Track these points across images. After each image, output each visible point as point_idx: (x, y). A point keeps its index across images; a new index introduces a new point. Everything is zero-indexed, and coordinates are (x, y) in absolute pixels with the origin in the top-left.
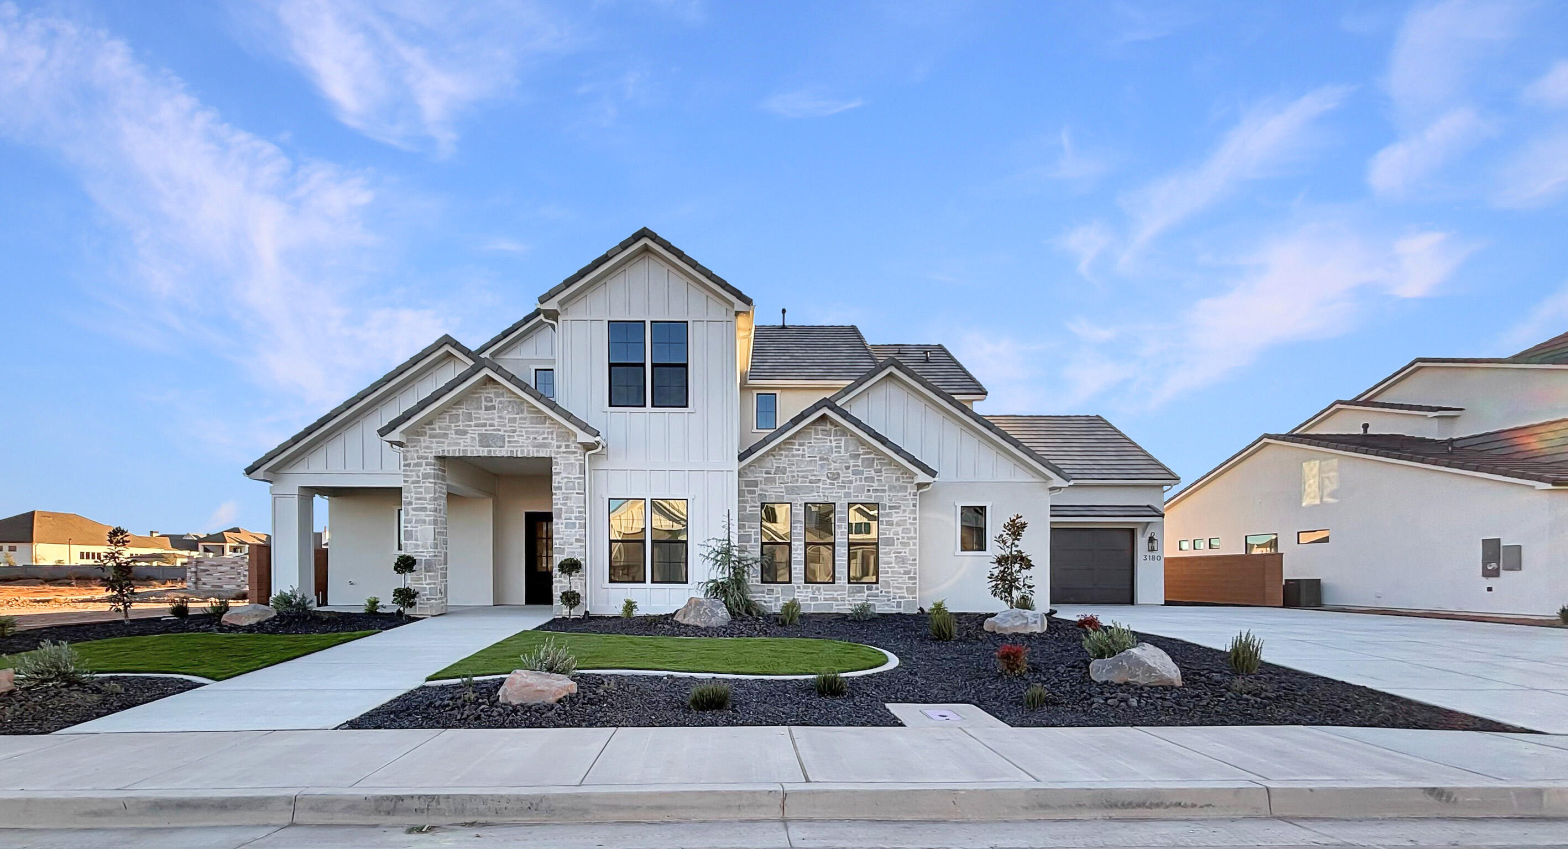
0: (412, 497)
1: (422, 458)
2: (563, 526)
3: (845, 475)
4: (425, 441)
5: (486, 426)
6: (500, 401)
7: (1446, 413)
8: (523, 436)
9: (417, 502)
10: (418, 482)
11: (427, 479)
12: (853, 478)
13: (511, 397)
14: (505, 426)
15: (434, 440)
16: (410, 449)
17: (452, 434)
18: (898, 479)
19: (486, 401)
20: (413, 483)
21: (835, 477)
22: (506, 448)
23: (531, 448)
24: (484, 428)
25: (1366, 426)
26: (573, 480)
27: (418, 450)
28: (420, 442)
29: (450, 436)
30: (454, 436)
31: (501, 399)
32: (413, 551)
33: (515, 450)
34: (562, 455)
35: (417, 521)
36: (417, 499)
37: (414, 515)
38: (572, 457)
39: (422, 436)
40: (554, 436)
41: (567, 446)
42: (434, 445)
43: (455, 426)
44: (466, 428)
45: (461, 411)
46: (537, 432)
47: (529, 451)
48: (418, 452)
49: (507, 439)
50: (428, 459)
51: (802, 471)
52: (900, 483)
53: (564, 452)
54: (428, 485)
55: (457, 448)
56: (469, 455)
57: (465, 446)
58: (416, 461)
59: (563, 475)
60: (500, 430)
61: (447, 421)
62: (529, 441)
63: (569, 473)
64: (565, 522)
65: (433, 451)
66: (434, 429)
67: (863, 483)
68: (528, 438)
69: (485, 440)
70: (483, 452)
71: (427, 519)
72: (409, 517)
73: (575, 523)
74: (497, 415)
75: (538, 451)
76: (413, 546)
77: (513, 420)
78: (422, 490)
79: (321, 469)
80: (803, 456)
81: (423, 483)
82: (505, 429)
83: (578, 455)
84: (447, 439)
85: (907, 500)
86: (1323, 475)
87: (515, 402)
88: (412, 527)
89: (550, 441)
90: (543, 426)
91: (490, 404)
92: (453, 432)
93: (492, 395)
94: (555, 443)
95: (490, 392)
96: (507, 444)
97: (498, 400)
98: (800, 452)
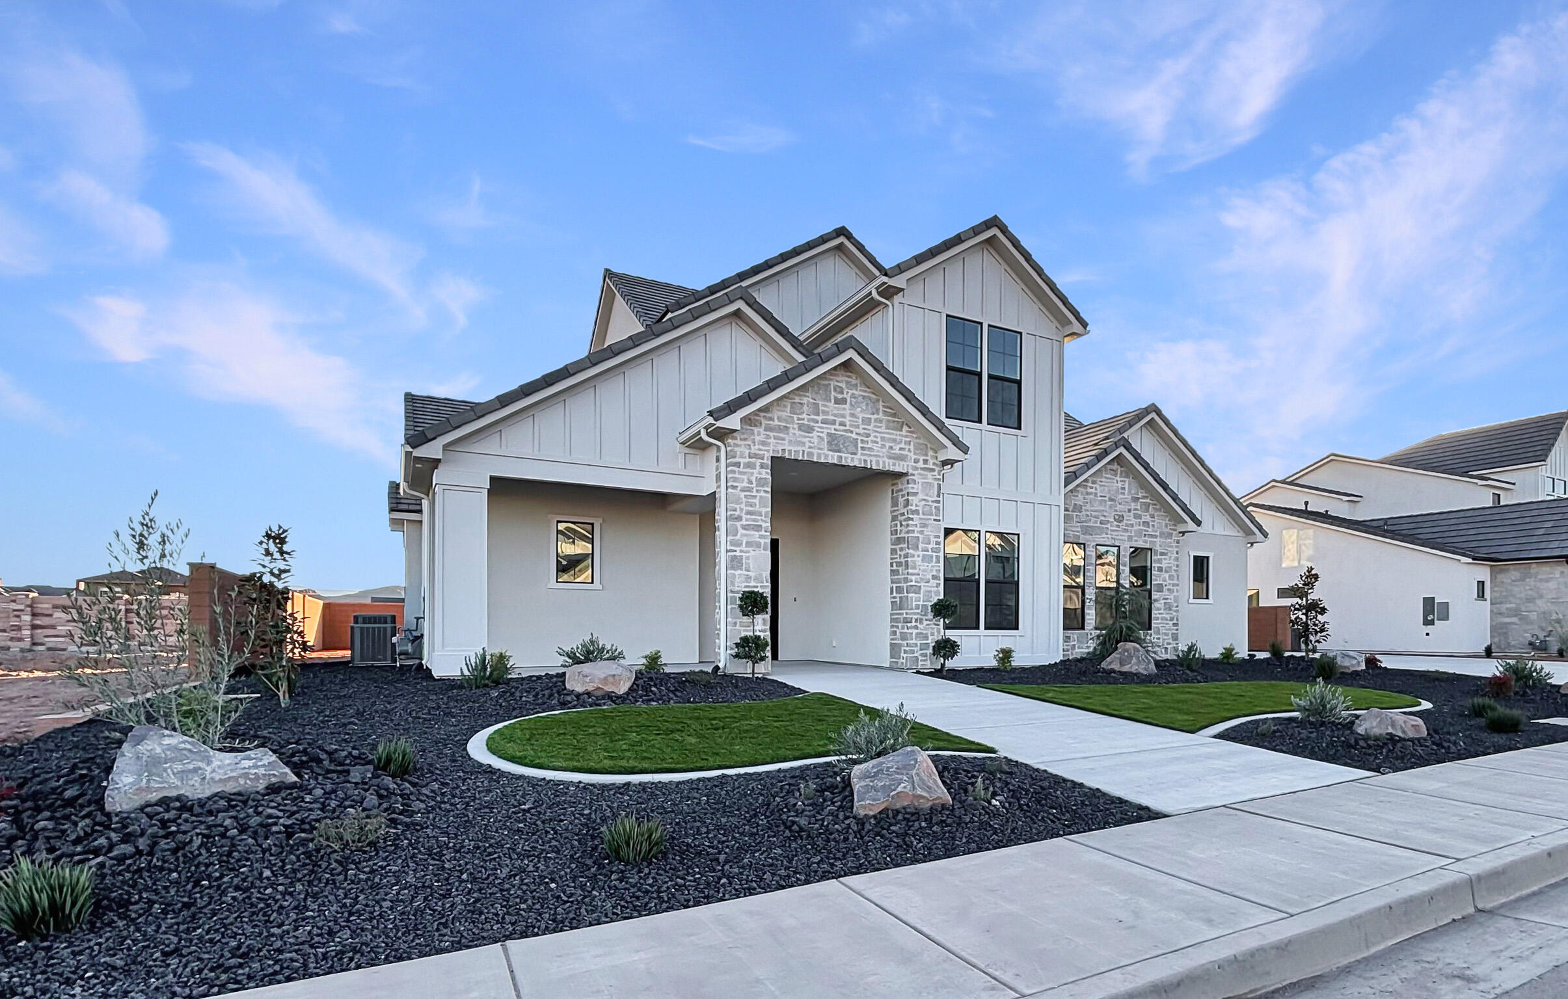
0: (741, 510)
1: (756, 456)
2: (920, 559)
3: (1130, 518)
4: (759, 434)
5: (835, 424)
6: (853, 394)
7: (1354, 498)
8: (877, 443)
9: (749, 516)
10: (750, 489)
11: (763, 486)
12: (1134, 521)
13: (865, 391)
14: (858, 427)
15: (771, 434)
16: (738, 442)
17: (793, 428)
18: (1166, 526)
19: (835, 390)
20: (743, 490)
21: (1120, 519)
22: (859, 456)
23: (887, 461)
24: (833, 427)
25: (1306, 503)
26: (930, 503)
27: (749, 445)
28: (753, 434)
29: (791, 431)
30: (798, 433)
31: (854, 392)
32: (744, 584)
33: (868, 459)
34: (920, 471)
35: (748, 544)
36: (748, 513)
37: (746, 535)
38: (929, 474)
39: (756, 426)
40: (912, 447)
41: (925, 462)
42: (772, 441)
43: (799, 419)
44: (812, 424)
45: (805, 400)
46: (894, 441)
47: (884, 462)
48: (750, 449)
49: (860, 445)
50: (763, 459)
51: (1096, 511)
52: (1168, 530)
53: (922, 469)
54: (763, 494)
55: (800, 449)
56: (815, 460)
57: (810, 447)
58: (747, 460)
59: (921, 496)
60: (852, 432)
61: (788, 409)
62: (884, 450)
63: (927, 495)
64: (921, 553)
65: (771, 448)
66: (771, 419)
67: (1141, 527)
68: (883, 446)
69: (834, 443)
70: (833, 458)
71: (762, 541)
72: (738, 537)
73: (932, 556)
74: (848, 412)
75: (894, 465)
76: (743, 578)
77: (867, 421)
78: (757, 501)
79: (528, 451)
80: (1096, 494)
81: (757, 491)
82: (857, 430)
83: (936, 473)
84: (788, 434)
85: (1172, 547)
86: (1301, 542)
87: (870, 399)
88: (741, 551)
89: (906, 453)
90: (898, 433)
91: (840, 396)
92: (796, 426)
93: (843, 385)
94: (912, 456)
95: (841, 381)
96: (860, 451)
97: (850, 392)
98: (1093, 490)
